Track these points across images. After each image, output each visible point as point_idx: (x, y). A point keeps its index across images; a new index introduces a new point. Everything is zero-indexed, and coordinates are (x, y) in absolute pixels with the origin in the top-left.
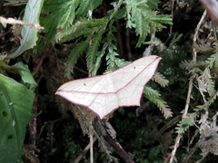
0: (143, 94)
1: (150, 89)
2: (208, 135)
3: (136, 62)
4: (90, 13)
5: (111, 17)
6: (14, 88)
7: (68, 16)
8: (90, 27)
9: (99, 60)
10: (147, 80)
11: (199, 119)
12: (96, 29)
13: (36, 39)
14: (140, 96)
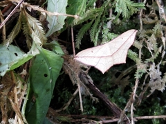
0: (127, 55)
1: (131, 51)
2: (155, 78)
3: (123, 34)
4: (95, 4)
5: (106, 6)
6: (54, 58)
7: (82, 7)
8: (95, 13)
9: (97, 34)
10: (130, 46)
11: (148, 68)
12: (97, 14)
13: (64, 23)
14: (126, 57)
